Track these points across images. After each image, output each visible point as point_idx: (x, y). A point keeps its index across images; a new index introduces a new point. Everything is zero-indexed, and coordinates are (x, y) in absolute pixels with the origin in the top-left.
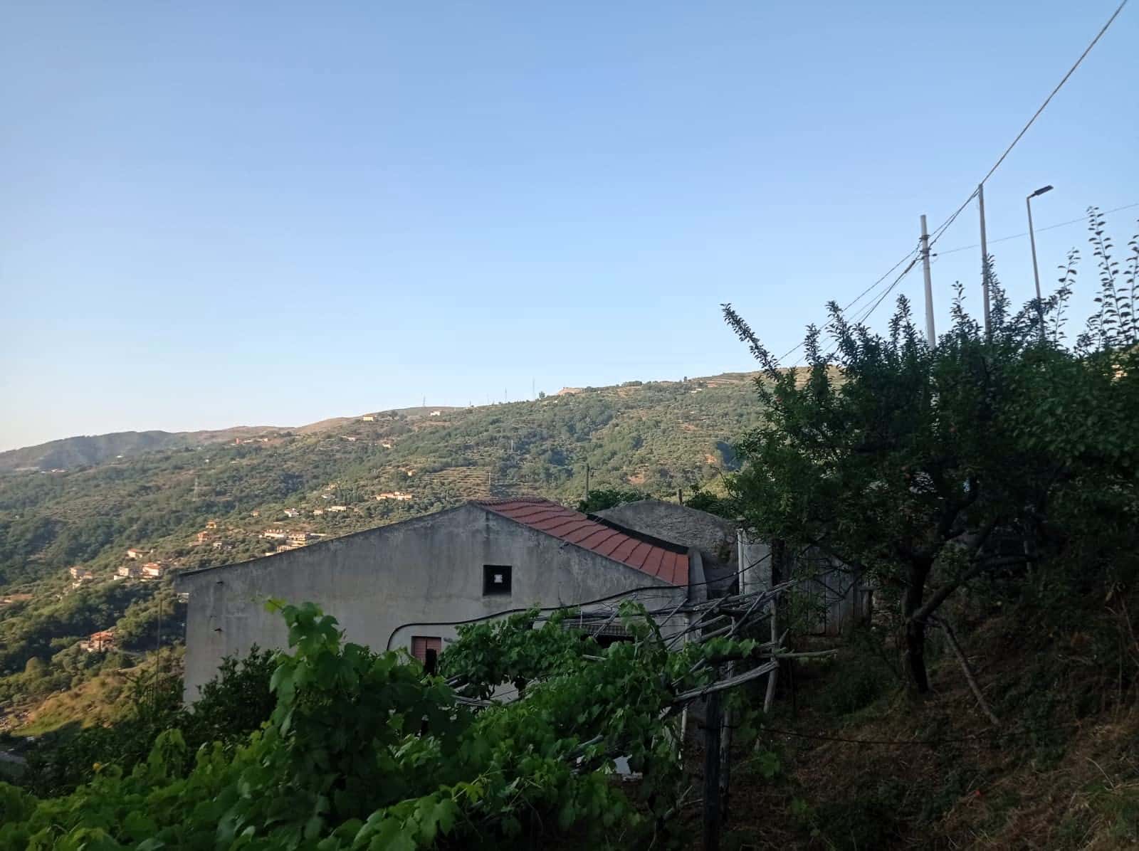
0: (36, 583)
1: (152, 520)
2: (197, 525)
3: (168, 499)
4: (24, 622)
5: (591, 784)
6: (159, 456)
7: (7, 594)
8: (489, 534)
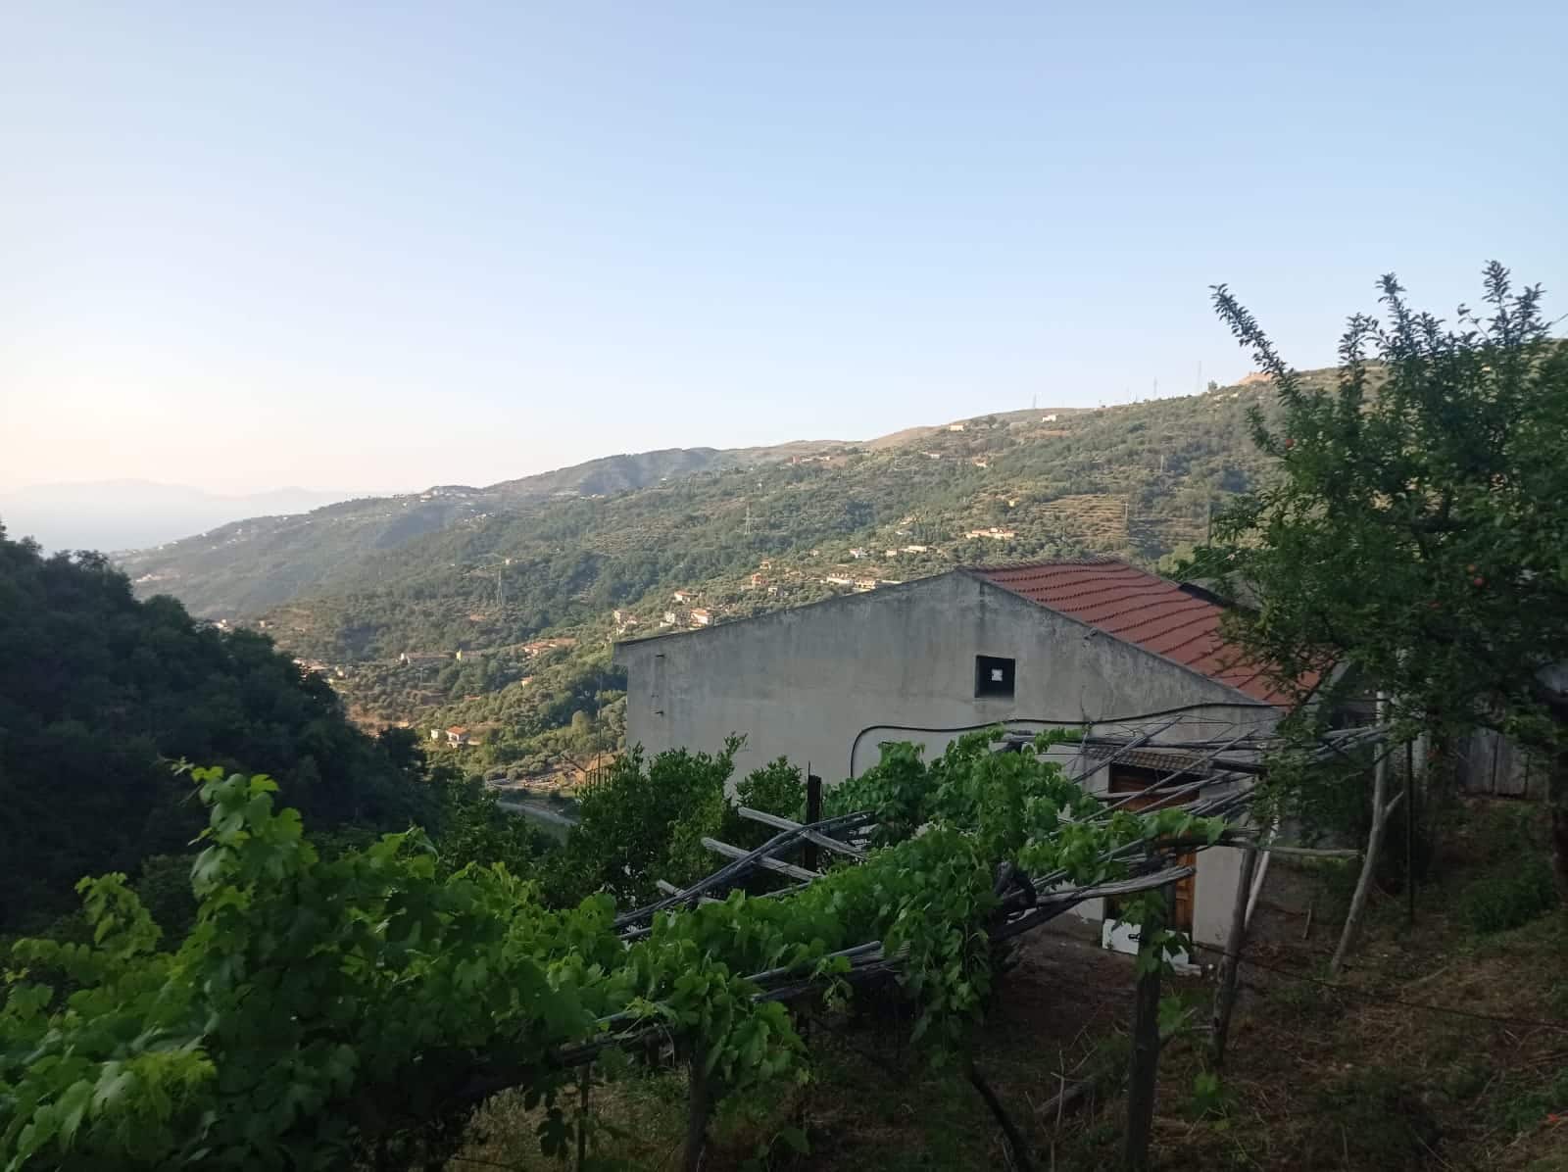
0: (579, 627)
1: (700, 557)
2: (750, 565)
3: (717, 532)
4: (568, 669)
6: (706, 479)
7: (551, 638)
8: (983, 614)
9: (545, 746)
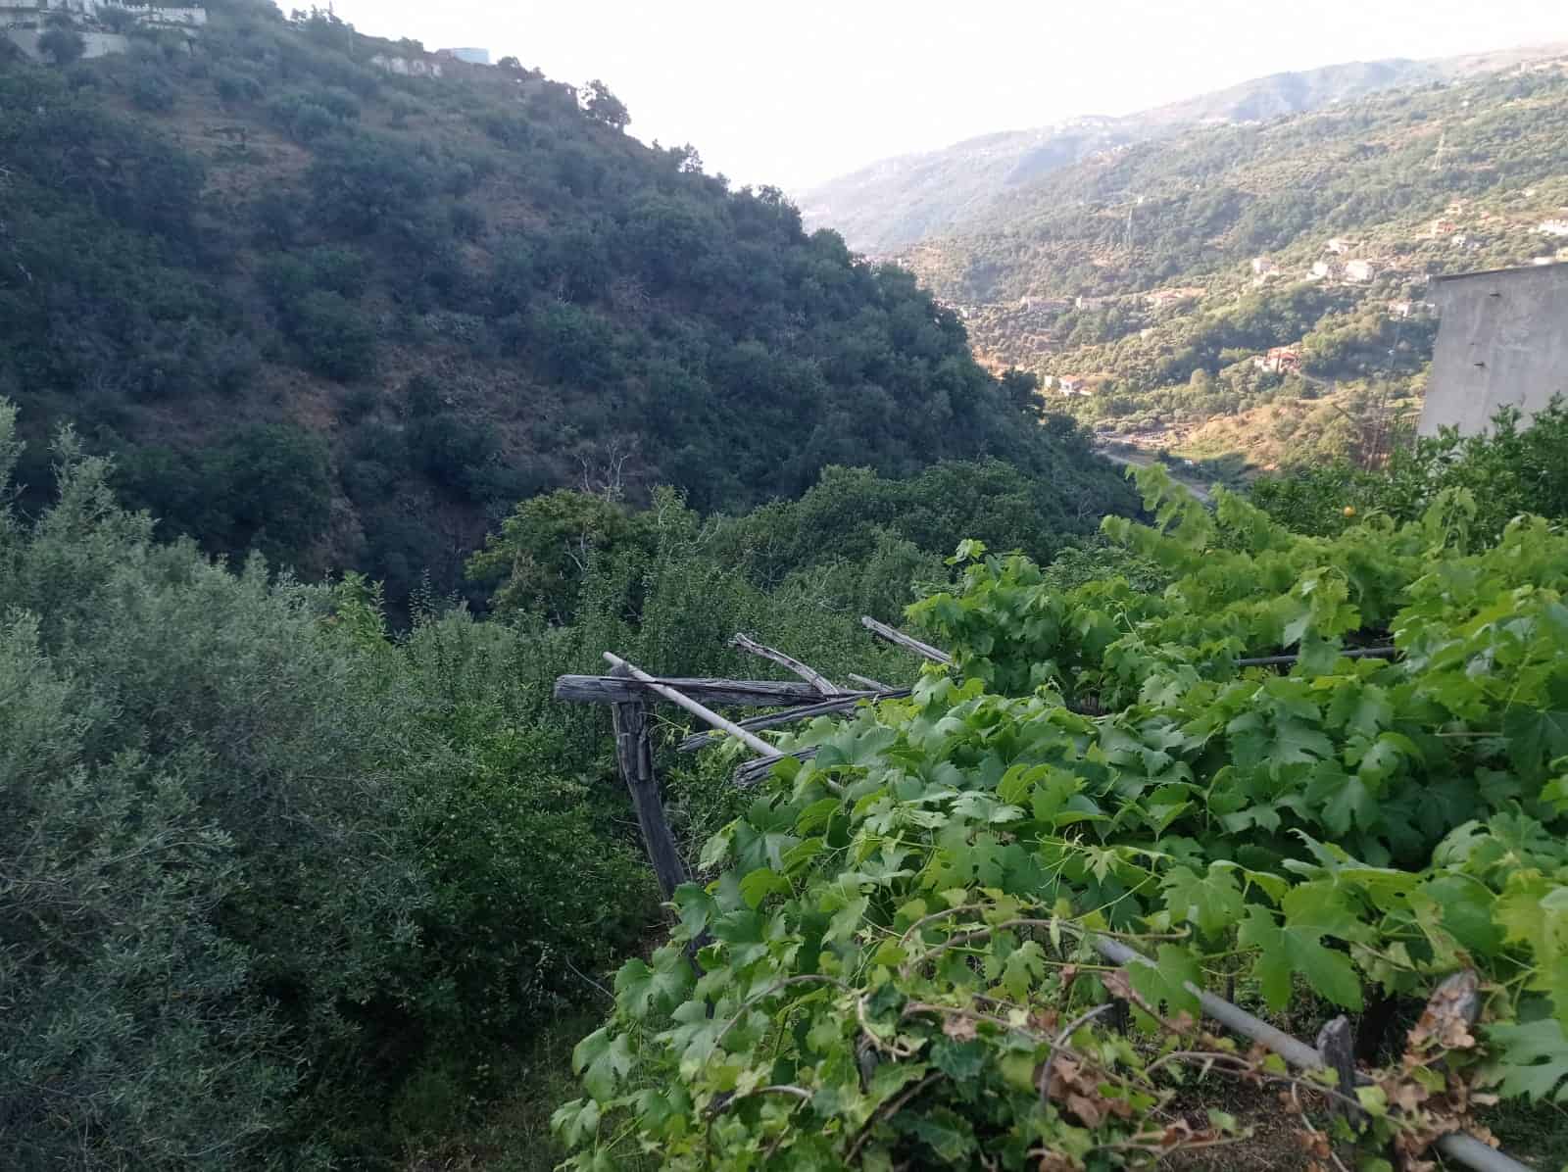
0: (1211, 276)
1: (1367, 197)
2: (1432, 208)
4: (1194, 323)
7: (1178, 287)
9: (1159, 402)
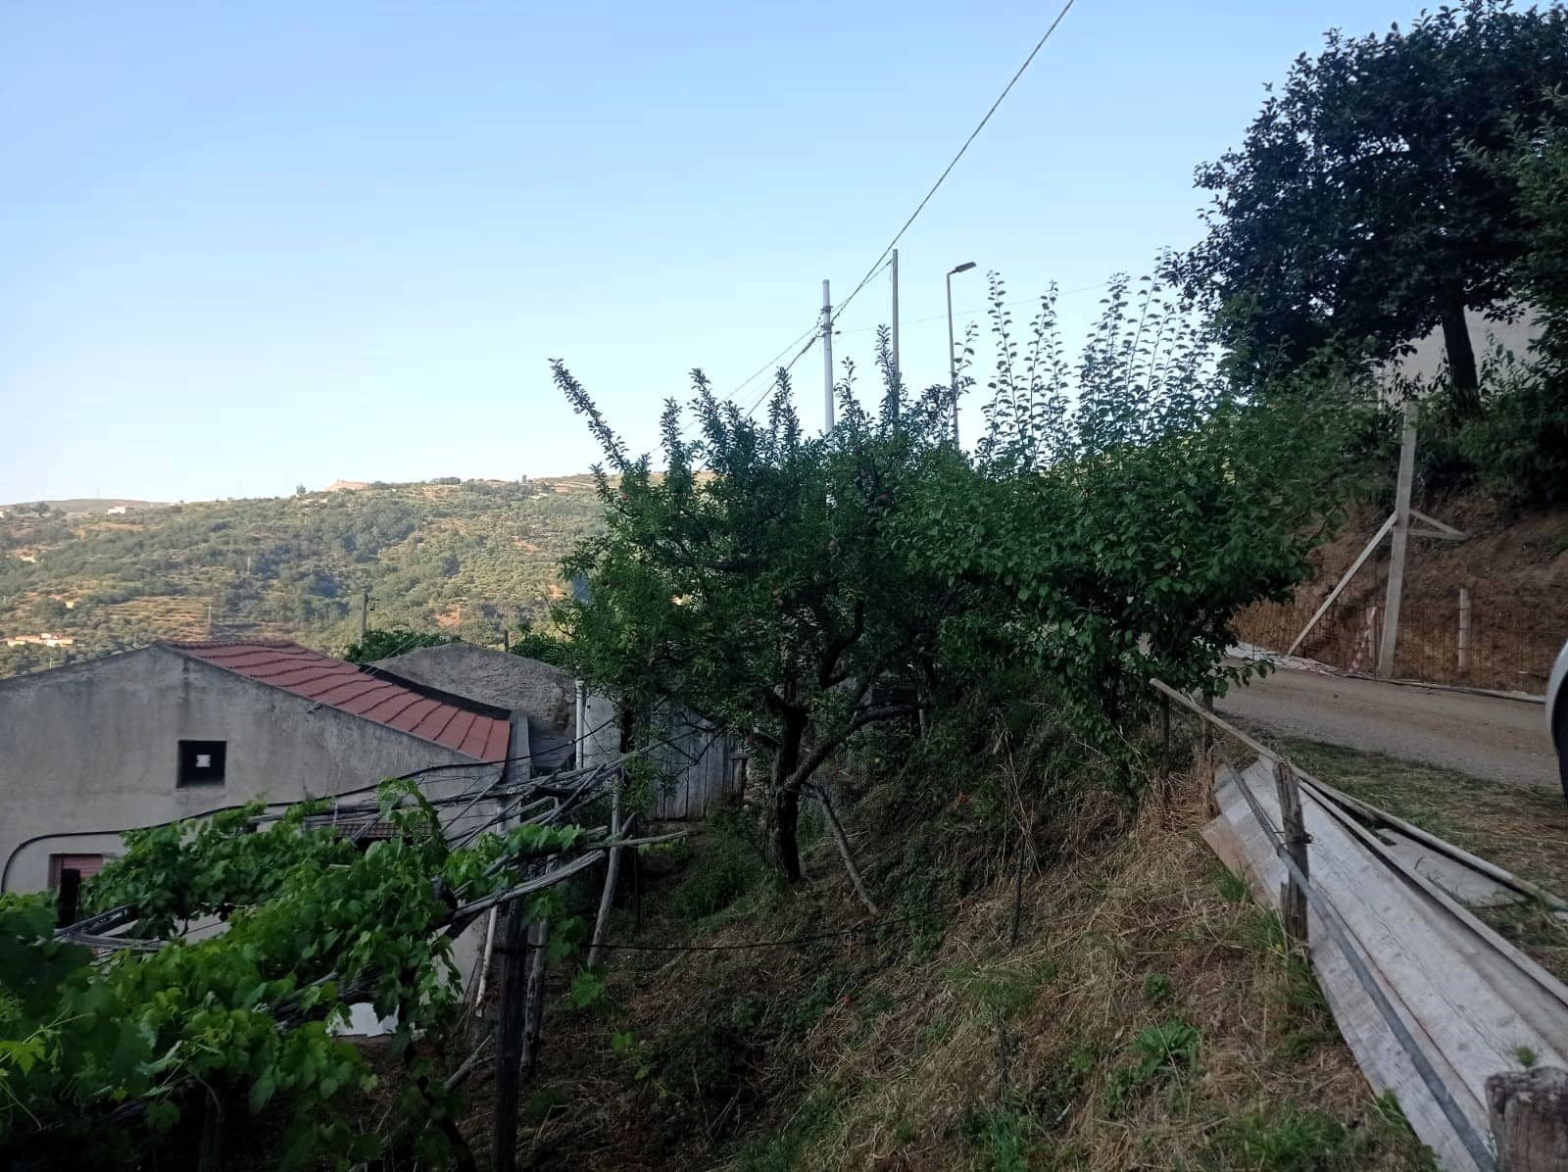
5: (304, 1040)
8: (187, 693)
